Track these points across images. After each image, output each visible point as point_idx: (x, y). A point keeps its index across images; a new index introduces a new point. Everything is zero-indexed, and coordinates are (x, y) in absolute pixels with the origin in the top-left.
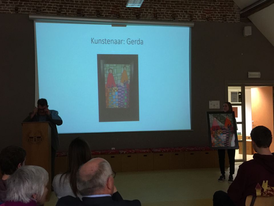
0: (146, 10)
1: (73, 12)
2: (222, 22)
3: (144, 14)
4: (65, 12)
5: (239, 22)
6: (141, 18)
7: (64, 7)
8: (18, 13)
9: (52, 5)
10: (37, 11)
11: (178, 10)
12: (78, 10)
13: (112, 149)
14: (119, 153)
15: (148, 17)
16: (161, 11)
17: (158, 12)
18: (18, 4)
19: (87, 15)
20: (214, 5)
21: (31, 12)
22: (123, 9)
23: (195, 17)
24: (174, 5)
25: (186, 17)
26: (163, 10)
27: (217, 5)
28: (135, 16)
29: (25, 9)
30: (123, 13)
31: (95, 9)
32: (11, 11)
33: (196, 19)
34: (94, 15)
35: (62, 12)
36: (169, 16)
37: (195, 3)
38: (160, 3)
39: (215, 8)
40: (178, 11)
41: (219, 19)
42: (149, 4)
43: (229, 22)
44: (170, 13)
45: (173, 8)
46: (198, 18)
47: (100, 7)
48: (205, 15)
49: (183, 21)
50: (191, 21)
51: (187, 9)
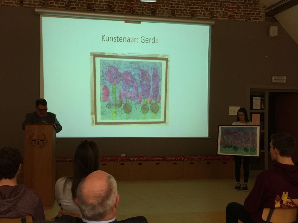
0: (162, 6)
1: (83, 6)
2: (246, 21)
3: (160, 10)
4: (75, 6)
5: (264, 21)
6: (157, 15)
8: (22, 6)
10: (44, 4)
11: (197, 6)
12: (89, 4)
13: (122, 155)
14: (130, 160)
15: (165, 13)
16: (179, 7)
17: (175, 8)
19: (98, 10)
20: (237, 2)
21: (38, 5)
22: (138, 4)
25: (207, 15)
26: (181, 6)
27: (241, 2)
28: (151, 12)
29: (31, 2)
30: (138, 8)
31: (107, 4)
32: (16, 3)
33: (218, 17)
34: (106, 10)
35: (71, 6)
36: (188, 13)
39: (239, 6)
40: (198, 8)
41: (242, 18)
43: (253, 21)
44: (189, 10)
45: (193, 4)
46: (219, 16)
47: (112, 1)
48: (227, 13)
49: (202, 19)
50: (211, 19)
51: (208, 6)
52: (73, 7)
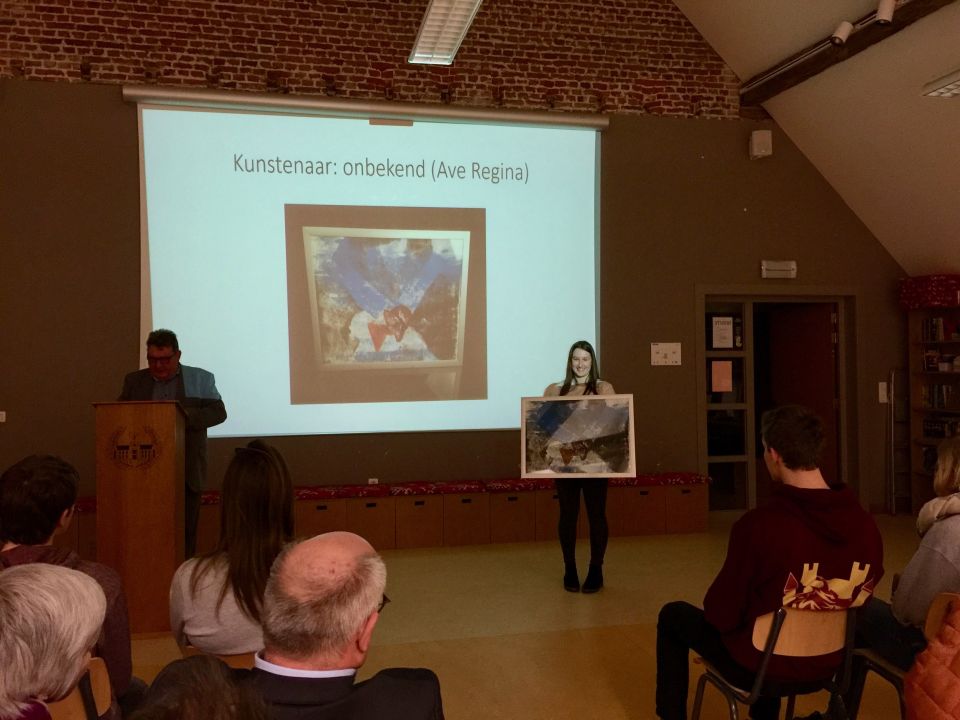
0: (470, 79)
1: (256, 79)
2: (689, 117)
3: (463, 89)
4: (232, 80)
5: (737, 117)
6: (456, 102)
7: (227, 65)
8: (89, 79)
9: (191, 59)
10: (149, 75)
11: (562, 80)
12: (271, 75)
15: (476, 98)
16: (513, 81)
17: (505, 84)
18: (91, 54)
19: (297, 90)
20: (665, 67)
21: (130, 78)
22: (404, 74)
23: (613, 100)
24: (552, 66)
25: (587, 102)
26: (520, 79)
27: (675, 67)
28: (438, 95)
29: (111, 69)
30: (403, 85)
31: (321, 74)
32: (70, 74)
33: (616, 107)
34: (318, 90)
35: (222, 81)
36: (537, 96)
37: (611, 60)
38: (512, 58)
39: (669, 77)
40: (564, 84)
41: (680, 110)
42: (479, 61)
43: (708, 117)
44: (539, 90)
45: (550, 74)
46: (620, 105)
47: (335, 66)
48: (641, 97)
49: (576, 113)
50: (599, 113)
51: (590, 78)
52: (227, 81)
